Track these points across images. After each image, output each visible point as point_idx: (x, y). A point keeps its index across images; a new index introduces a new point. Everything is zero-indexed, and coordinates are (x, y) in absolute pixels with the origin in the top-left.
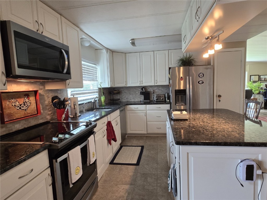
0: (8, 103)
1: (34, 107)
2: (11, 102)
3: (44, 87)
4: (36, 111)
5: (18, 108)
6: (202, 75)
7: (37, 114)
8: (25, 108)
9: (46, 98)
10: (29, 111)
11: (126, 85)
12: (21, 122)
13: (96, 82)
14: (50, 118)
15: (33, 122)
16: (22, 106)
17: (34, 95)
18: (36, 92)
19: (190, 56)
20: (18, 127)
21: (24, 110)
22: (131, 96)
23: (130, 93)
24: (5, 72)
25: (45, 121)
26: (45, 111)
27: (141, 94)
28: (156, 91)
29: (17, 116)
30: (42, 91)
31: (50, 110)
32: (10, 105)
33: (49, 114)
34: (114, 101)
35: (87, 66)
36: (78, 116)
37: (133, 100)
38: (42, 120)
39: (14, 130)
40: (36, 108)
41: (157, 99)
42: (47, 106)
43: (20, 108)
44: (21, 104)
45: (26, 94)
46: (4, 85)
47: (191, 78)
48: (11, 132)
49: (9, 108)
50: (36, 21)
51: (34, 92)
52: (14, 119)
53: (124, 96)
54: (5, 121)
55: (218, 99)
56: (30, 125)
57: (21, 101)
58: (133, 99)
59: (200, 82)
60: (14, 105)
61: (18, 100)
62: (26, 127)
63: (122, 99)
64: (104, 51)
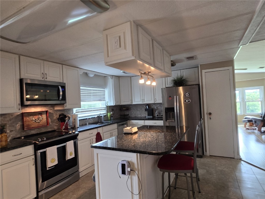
0: (28, 118)
1: (45, 121)
2: (30, 118)
3: (54, 108)
4: (46, 123)
5: (34, 121)
6: (188, 95)
7: (47, 125)
8: (38, 121)
9: (55, 115)
10: (41, 123)
11: (131, 103)
12: (36, 129)
13: (104, 102)
14: (57, 128)
15: (43, 130)
16: (36, 120)
17: (46, 113)
18: (47, 111)
19: (181, 77)
20: (33, 132)
21: (37, 122)
22: (138, 112)
23: (137, 110)
24: (20, 104)
25: (53, 130)
26: (53, 124)
27: (145, 111)
28: (159, 108)
29: (33, 126)
30: (52, 110)
31: (57, 123)
32: (29, 120)
33: (56, 126)
34: (125, 116)
35: (93, 90)
36: (76, 127)
37: (139, 116)
38: (50, 129)
39: (30, 134)
40: (46, 121)
41: (157, 116)
42: (55, 120)
43: (35, 121)
44: (36, 119)
45: (40, 113)
46: (19, 110)
47: (178, 97)
48: (28, 135)
49: (28, 121)
50: (43, 73)
51: (45, 112)
52: (31, 127)
53: (133, 112)
54: (25, 128)
55: (209, 116)
56: (41, 132)
57: (36, 117)
58: (140, 114)
59: (186, 101)
60: (31, 119)
61: (34, 117)
62: (39, 133)
63: (131, 114)
64: (109, 78)
